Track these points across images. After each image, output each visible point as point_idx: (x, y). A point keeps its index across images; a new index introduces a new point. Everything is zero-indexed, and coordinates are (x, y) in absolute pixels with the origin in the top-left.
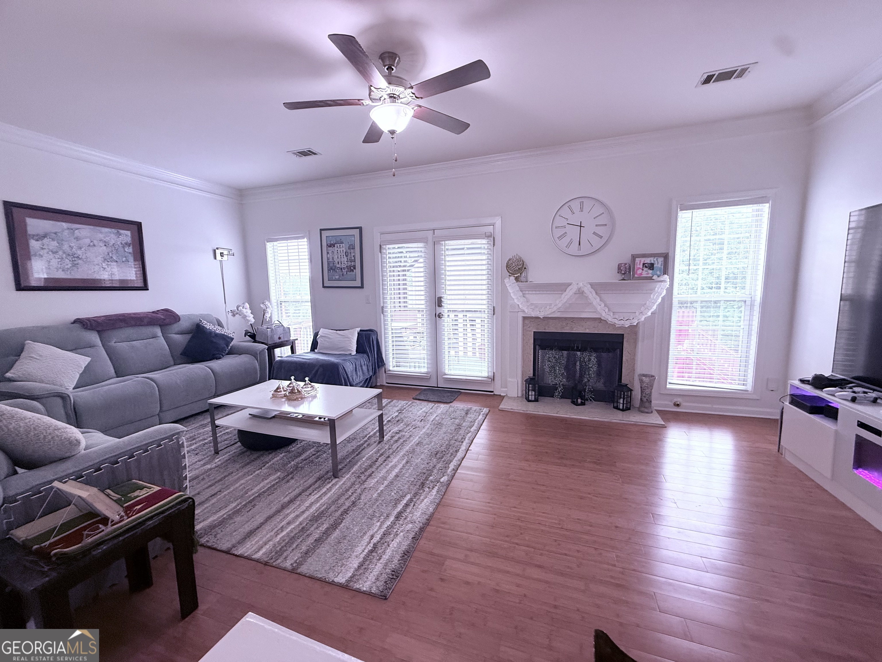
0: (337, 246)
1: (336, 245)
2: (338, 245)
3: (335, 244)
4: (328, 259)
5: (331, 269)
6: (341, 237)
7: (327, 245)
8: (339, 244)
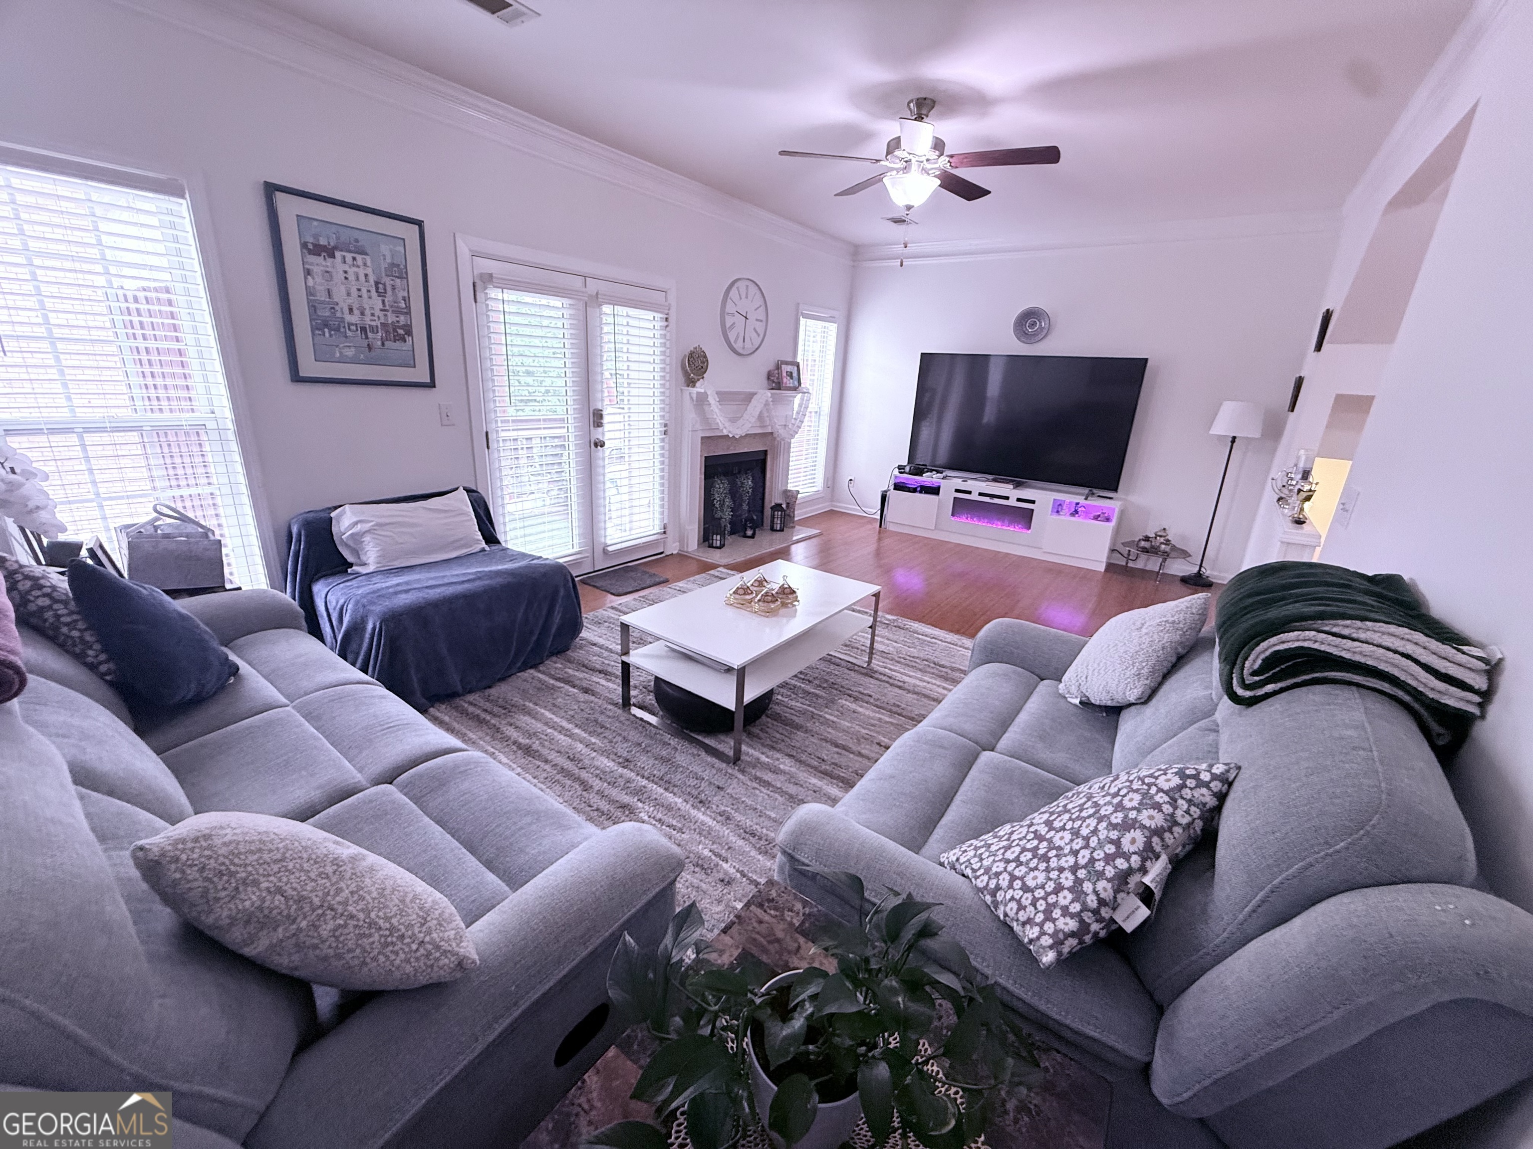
0: (344, 257)
1: (338, 254)
2: (349, 256)
3: (335, 248)
4: (310, 292)
5: (326, 325)
6: (356, 234)
7: (304, 245)
8: (350, 251)
